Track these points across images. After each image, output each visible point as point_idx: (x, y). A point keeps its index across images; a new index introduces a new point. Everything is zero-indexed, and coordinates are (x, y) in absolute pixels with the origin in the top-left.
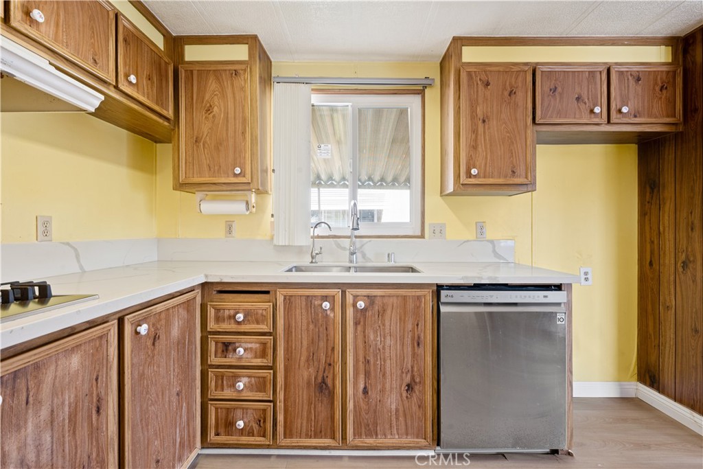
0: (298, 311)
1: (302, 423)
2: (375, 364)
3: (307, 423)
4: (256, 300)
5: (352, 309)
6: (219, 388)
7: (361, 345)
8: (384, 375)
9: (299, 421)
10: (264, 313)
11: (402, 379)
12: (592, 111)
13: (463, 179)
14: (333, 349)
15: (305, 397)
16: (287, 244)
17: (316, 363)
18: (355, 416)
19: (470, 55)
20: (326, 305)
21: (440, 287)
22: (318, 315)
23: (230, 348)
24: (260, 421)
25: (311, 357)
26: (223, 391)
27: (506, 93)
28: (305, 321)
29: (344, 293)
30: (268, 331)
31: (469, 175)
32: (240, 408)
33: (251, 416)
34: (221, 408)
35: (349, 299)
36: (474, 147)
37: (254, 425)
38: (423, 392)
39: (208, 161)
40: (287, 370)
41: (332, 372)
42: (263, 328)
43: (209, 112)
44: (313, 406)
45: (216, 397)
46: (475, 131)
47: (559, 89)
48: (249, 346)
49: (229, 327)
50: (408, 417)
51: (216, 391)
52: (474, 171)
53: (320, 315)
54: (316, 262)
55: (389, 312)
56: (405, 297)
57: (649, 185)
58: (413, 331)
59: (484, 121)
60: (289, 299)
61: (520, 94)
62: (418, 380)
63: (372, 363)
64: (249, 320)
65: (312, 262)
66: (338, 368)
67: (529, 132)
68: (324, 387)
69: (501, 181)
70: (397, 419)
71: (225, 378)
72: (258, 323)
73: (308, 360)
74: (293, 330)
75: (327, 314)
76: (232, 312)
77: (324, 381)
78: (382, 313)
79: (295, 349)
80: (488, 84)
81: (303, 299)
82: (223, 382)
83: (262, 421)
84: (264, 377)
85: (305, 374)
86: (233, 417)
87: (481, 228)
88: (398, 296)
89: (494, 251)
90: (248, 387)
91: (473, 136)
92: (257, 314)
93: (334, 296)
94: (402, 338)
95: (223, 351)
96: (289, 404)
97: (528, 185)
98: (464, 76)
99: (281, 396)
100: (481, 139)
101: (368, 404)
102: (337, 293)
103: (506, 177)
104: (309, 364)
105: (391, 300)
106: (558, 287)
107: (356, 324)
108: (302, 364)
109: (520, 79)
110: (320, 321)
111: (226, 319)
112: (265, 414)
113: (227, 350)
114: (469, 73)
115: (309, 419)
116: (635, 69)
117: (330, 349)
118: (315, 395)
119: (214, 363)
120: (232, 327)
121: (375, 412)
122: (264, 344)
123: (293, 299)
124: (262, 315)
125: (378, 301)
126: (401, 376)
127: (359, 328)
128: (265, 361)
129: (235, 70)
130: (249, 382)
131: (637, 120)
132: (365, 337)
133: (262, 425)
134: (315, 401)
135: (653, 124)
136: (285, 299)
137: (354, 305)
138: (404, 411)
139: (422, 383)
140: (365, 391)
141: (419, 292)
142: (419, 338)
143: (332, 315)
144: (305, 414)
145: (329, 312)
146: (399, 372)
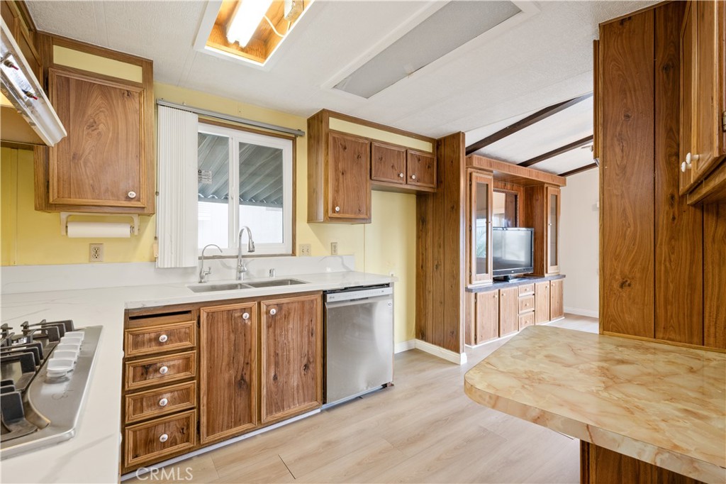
0: (220, 324)
1: (223, 419)
2: (282, 356)
3: (228, 417)
4: (178, 320)
5: (265, 316)
6: (138, 411)
7: (272, 342)
8: (289, 362)
9: (221, 417)
10: (187, 330)
11: (301, 362)
12: (399, 175)
13: (330, 214)
14: (250, 351)
15: (226, 396)
16: (173, 266)
17: (236, 365)
18: (267, 399)
19: (334, 124)
20: (246, 315)
21: (325, 293)
22: (237, 324)
23: (151, 369)
24: (183, 429)
25: (232, 360)
26: (142, 412)
27: (356, 157)
28: (226, 332)
29: (259, 304)
30: (192, 346)
31: (334, 211)
32: (162, 424)
33: (173, 427)
34: (140, 430)
35: (264, 308)
36: (337, 191)
37: (177, 434)
38: (315, 368)
39: (91, 182)
40: (210, 377)
41: (249, 369)
42: (187, 344)
43: (93, 128)
44: (233, 401)
45: (135, 421)
46: (337, 180)
47: (383, 159)
48: (172, 363)
49: (150, 349)
50: (305, 388)
51: (134, 415)
52: (337, 209)
53: (240, 324)
54: (205, 282)
55: (292, 314)
56: (303, 302)
57: (422, 221)
58: (308, 326)
59: (343, 174)
60: (212, 315)
61: (363, 159)
62: (311, 360)
63: (280, 355)
64: (171, 340)
65: (201, 282)
66: (255, 365)
67: (368, 184)
68: (243, 382)
69: (353, 216)
70: (298, 392)
71: (144, 399)
72: (181, 341)
73: (228, 364)
74: (216, 341)
75: (245, 323)
76: (153, 335)
77: (242, 378)
78: (287, 317)
79: (217, 357)
80: (345, 148)
81: (225, 313)
82: (142, 404)
83: (185, 428)
84: (187, 389)
85: (227, 376)
86: (154, 434)
87: (334, 247)
88: (298, 302)
89: (343, 264)
90: (171, 402)
91: (337, 184)
92: (180, 332)
93: (251, 308)
94: (302, 332)
95: (142, 374)
96: (212, 406)
97: (367, 220)
98: (331, 139)
99: (204, 400)
100: (341, 185)
101: (277, 387)
102: (254, 305)
103: (355, 213)
104: (230, 367)
105: (294, 305)
106: (388, 285)
107: (269, 327)
108: (223, 368)
109: (363, 149)
110: (239, 330)
111: (146, 343)
112: (189, 421)
113: (147, 373)
114: (334, 138)
115: (230, 413)
116: (418, 153)
117: (247, 351)
118: (235, 391)
119: (132, 388)
120: (154, 349)
121: (282, 392)
122: (188, 359)
123: (215, 315)
124: (185, 333)
125: (285, 308)
126: (301, 360)
127: (271, 330)
128: (188, 373)
129: (127, 91)
130: (172, 397)
131: (419, 184)
132: (275, 336)
133: (185, 432)
134: (235, 396)
135: (425, 187)
136: (208, 315)
137: (268, 312)
138: (303, 385)
139: (315, 361)
140: (275, 378)
141: (312, 297)
142: (312, 330)
143: (249, 323)
144: (226, 410)
145: (247, 321)
146: (299, 357)
